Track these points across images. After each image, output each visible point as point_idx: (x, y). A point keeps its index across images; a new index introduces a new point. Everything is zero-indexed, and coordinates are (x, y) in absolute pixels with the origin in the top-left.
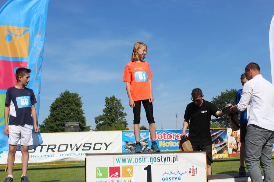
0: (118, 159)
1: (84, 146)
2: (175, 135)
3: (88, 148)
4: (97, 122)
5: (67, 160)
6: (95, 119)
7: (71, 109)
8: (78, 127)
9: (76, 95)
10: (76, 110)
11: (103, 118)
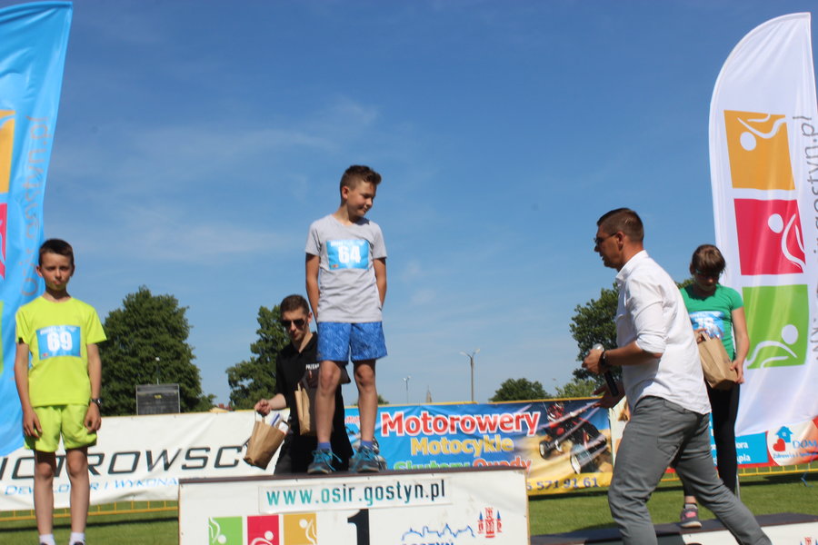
0: (273, 493)
1: (188, 457)
2: (458, 419)
3: (200, 462)
4: (232, 382)
5: (137, 499)
6: (227, 375)
7: (156, 345)
8: (175, 398)
9: (169, 303)
10: (172, 347)
11: (252, 371)
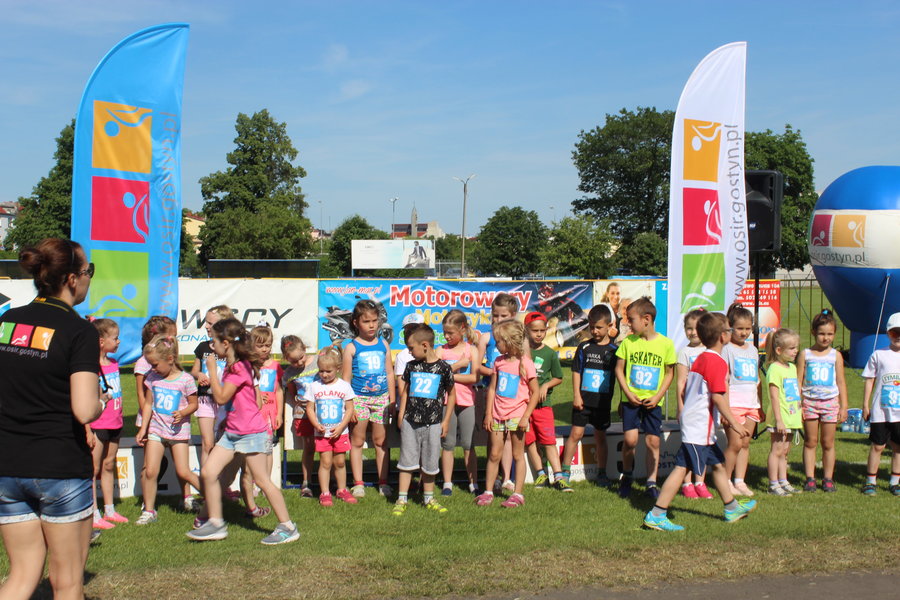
2: (458, 294)
4: (206, 193)
11: (227, 183)
